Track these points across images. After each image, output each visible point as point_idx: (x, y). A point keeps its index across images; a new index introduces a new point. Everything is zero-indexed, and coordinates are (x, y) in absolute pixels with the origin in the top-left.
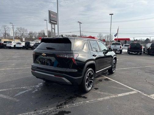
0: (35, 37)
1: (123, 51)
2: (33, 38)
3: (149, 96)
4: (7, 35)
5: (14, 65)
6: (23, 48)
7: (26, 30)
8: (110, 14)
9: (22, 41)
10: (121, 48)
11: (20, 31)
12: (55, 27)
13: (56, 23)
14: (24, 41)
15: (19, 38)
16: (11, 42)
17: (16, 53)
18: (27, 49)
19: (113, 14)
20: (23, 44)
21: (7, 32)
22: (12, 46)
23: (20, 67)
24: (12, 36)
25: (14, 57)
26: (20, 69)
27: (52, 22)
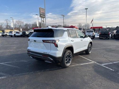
0: (30, 27)
1: (96, 36)
2: (28, 28)
3: (100, 65)
4: (9, 27)
5: (15, 48)
6: (21, 36)
7: (23, 22)
8: (85, 9)
9: (20, 31)
10: (93, 34)
11: (18, 24)
12: (44, 20)
13: (44, 17)
14: (22, 30)
15: (17, 29)
16: (12, 32)
17: (16, 40)
18: (24, 37)
19: (87, 9)
20: (21, 33)
21: (8, 24)
22: (13, 35)
23: (19, 49)
24: (13, 27)
25: (15, 43)
26: (19, 51)
27: (42, 16)
